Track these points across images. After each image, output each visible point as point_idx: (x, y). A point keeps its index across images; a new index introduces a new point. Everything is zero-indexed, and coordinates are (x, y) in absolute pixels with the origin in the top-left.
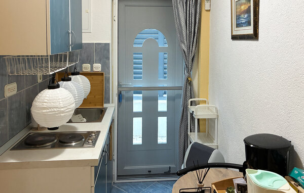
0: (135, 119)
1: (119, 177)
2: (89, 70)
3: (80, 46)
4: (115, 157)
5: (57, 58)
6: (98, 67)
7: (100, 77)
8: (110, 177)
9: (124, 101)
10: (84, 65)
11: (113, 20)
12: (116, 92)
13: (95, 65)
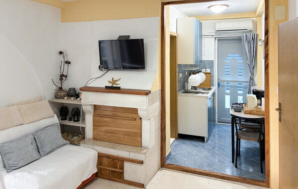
0: (226, 96)
1: (218, 122)
2: (205, 72)
3: (201, 61)
4: (217, 112)
5: (195, 66)
6: (208, 71)
7: (209, 75)
8: (214, 121)
9: (220, 87)
10: (203, 69)
11: (215, 50)
12: (217, 82)
13: (207, 70)
